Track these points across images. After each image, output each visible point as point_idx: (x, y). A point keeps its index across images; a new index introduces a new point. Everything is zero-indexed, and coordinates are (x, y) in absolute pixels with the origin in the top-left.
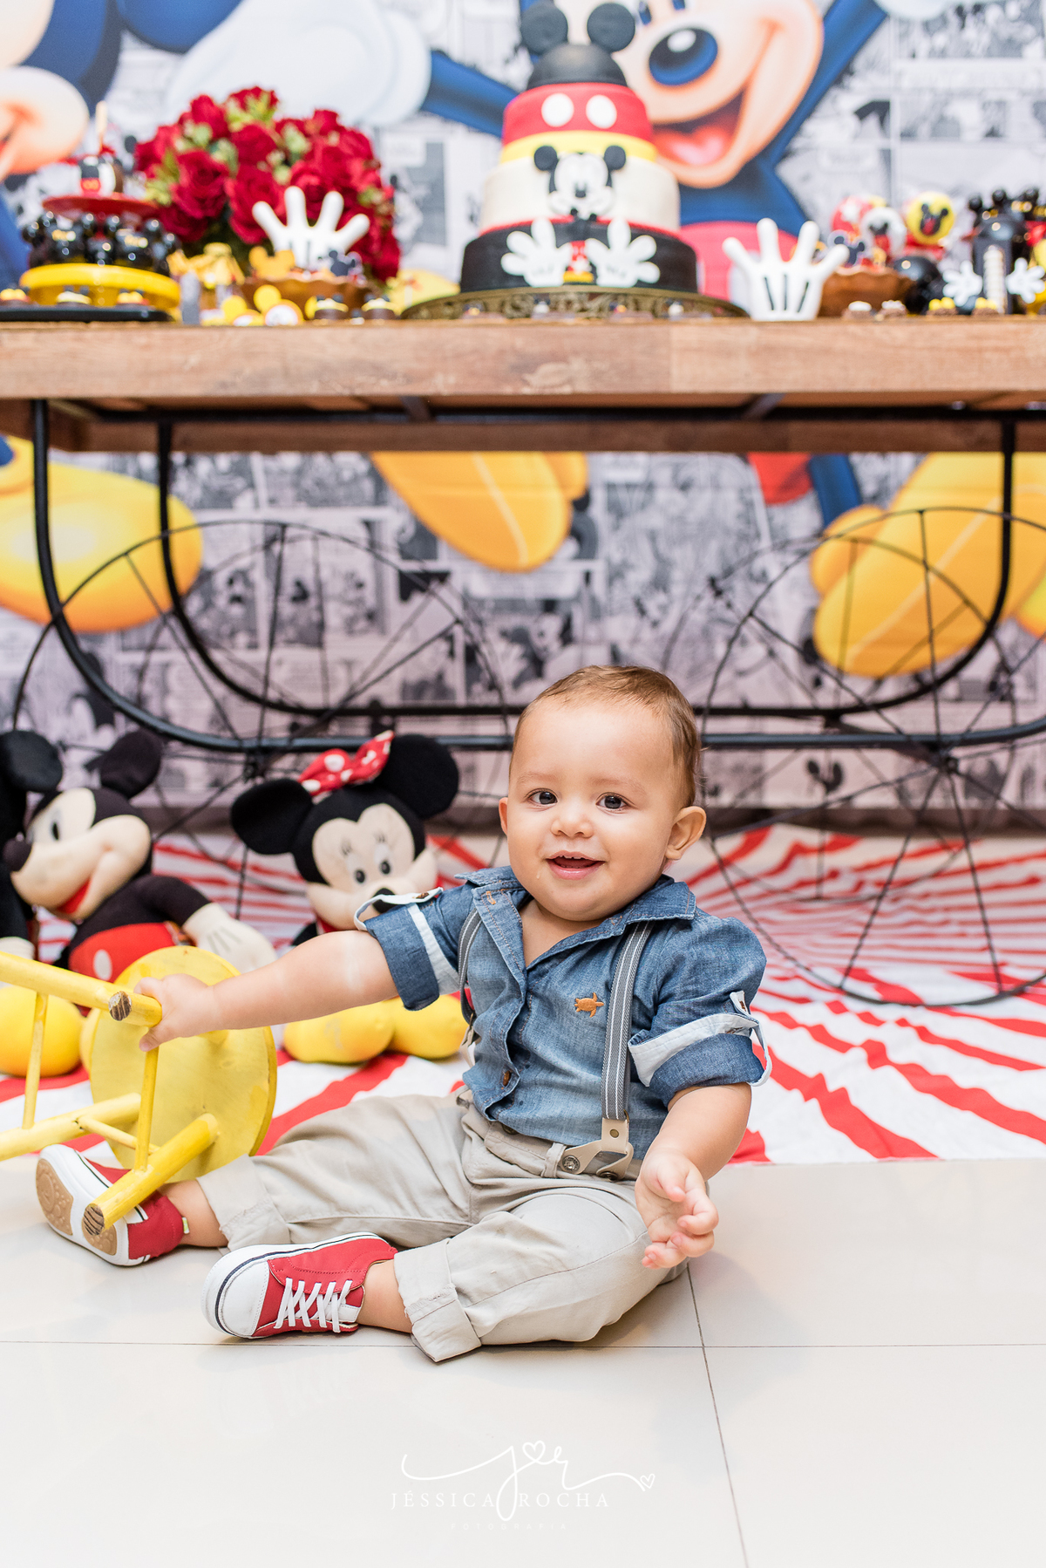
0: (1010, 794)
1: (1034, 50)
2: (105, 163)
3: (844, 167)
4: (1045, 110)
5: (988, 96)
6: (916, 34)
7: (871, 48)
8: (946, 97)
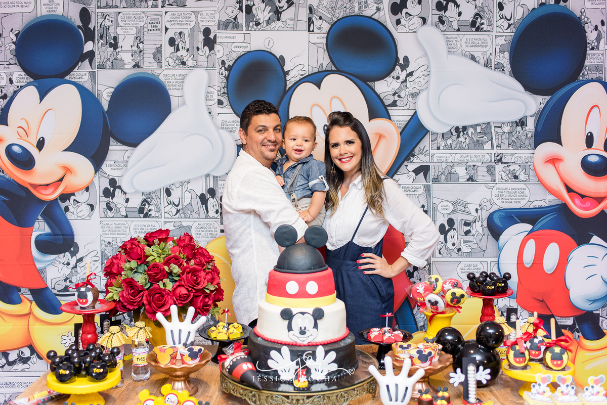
1: (488, 146)
2: (89, 290)
3: (410, 193)
4: (492, 169)
5: (468, 164)
6: (440, 139)
7: (421, 145)
8: (451, 164)
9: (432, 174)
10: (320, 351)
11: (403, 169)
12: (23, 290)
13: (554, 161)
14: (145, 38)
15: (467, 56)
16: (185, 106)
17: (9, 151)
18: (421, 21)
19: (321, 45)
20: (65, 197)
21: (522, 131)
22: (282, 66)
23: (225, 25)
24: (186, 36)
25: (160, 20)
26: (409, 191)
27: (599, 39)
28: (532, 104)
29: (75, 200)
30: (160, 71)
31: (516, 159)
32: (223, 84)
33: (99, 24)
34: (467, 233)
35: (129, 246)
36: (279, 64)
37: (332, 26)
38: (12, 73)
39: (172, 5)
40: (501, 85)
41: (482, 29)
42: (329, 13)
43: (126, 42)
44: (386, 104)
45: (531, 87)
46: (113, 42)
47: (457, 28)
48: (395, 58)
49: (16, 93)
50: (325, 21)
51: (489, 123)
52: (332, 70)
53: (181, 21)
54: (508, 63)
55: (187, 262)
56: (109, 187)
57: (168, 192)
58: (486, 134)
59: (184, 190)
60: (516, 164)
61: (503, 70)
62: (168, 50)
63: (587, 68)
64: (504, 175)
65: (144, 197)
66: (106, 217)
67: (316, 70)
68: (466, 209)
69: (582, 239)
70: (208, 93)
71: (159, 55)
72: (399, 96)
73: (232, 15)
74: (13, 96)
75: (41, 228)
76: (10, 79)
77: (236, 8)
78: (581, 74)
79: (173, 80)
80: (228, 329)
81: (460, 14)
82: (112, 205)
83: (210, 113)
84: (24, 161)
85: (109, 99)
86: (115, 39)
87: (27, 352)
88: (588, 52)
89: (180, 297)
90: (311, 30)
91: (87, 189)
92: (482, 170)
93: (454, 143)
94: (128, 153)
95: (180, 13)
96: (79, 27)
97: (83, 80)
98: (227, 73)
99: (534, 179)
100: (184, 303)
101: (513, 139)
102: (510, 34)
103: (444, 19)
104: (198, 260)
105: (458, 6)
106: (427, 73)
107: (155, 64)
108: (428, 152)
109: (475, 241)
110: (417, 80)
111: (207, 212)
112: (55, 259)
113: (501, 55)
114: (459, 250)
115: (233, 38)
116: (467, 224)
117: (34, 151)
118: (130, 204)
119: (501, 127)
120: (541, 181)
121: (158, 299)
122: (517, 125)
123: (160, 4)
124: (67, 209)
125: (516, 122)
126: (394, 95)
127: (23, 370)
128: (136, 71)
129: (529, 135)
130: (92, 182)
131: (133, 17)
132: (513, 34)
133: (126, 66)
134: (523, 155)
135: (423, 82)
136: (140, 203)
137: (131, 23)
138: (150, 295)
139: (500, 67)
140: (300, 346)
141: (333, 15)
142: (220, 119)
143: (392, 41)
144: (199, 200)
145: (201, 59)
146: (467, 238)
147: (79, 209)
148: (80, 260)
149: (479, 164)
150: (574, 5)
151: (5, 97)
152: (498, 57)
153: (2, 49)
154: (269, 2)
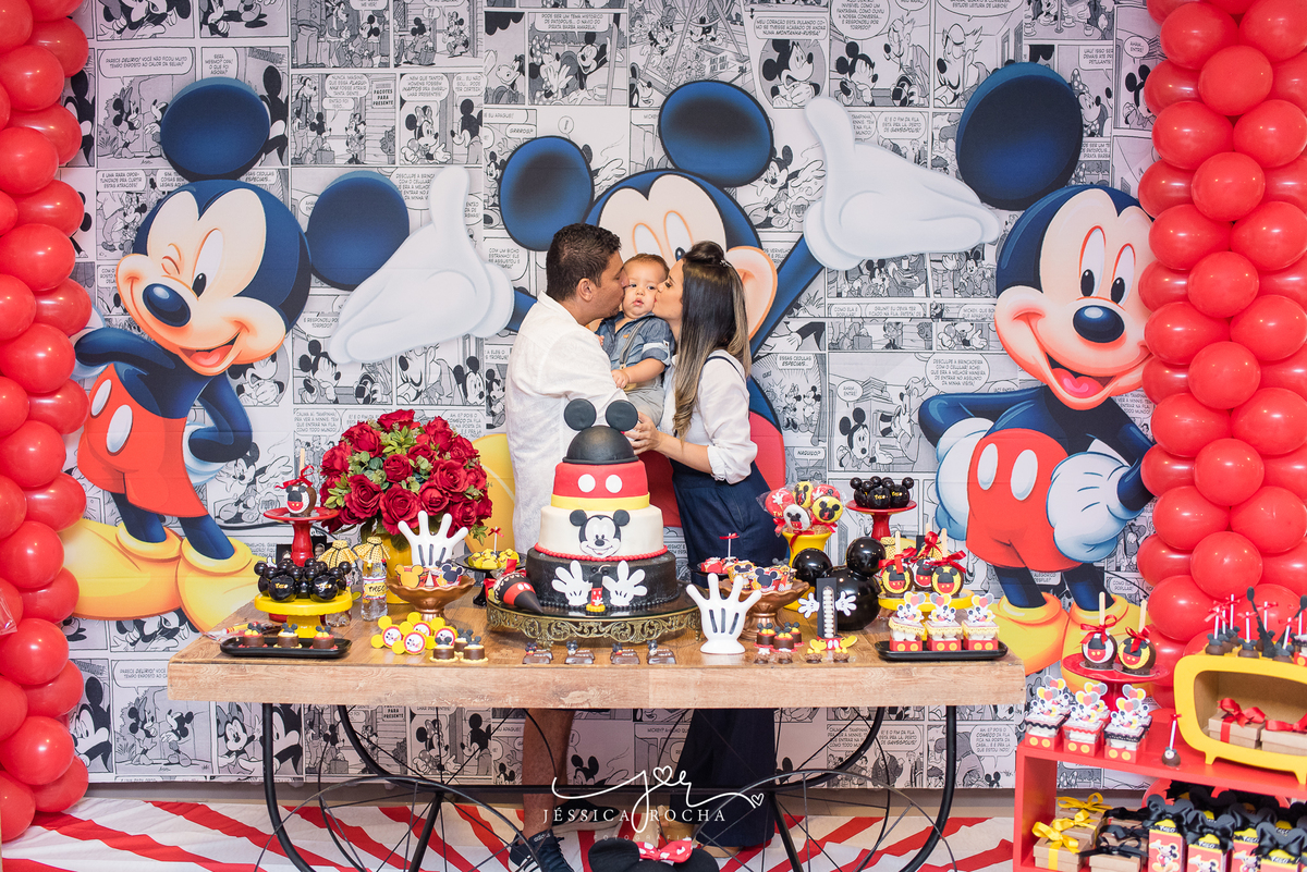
0: (901, 783)
1: (919, 291)
2: (304, 490)
3: (793, 367)
4: (927, 329)
5: (888, 320)
6: (841, 280)
7: (811, 290)
8: (860, 321)
9: (828, 336)
10: (623, 568)
11: (781, 328)
12: (168, 519)
13: (1028, 316)
14: (369, 116)
15: (886, 147)
16: (432, 225)
17: (149, 297)
18: (812, 90)
19: (650, 129)
20: (238, 370)
21: (976, 268)
22: (588, 162)
23: (496, 96)
24: (434, 113)
25: (392, 88)
26: (791, 364)
27: (1102, 118)
28: (993, 224)
29: (253, 375)
30: (393, 170)
31: (966, 313)
32: (493, 191)
33: (295, 94)
34: (886, 432)
35: (357, 432)
36: (583, 160)
37: (668, 98)
38: (154, 171)
39: (411, 63)
40: (942, 193)
41: (911, 102)
42: (663, 77)
43: (337, 123)
44: (755, 224)
45: (991, 197)
46: (317, 123)
47: (871, 101)
48: (768, 149)
49: (160, 202)
50: (657, 89)
51: (922, 255)
52: (667, 169)
53: (425, 88)
54: (954, 157)
55: (440, 456)
56: (309, 355)
57: (403, 363)
58: (916, 273)
59: (429, 360)
60: (966, 321)
61: (945, 169)
62: (404, 135)
63: (1083, 166)
64: (946, 339)
65: (364, 371)
66: (303, 402)
67: (641, 169)
68: (885, 394)
69: (1076, 446)
70: (467, 204)
71: (390, 144)
72: (776, 211)
73: (507, 79)
74: (156, 207)
75: (198, 419)
76: (152, 180)
77: (513, 68)
78: (1074, 176)
79: (412, 184)
80: (498, 557)
81: (875, 78)
82: (313, 384)
83: (471, 236)
84: (173, 312)
85: (309, 213)
86: (320, 117)
87: (173, 620)
88: (1084, 139)
89: (431, 502)
90: (634, 104)
91: (273, 358)
92: (910, 331)
93: (865, 287)
94: (340, 300)
95: (424, 76)
96: (262, 97)
97: (268, 183)
98: (499, 172)
99: (995, 346)
100: (436, 510)
101: (961, 280)
102: (957, 110)
103: (849, 86)
104: (456, 454)
105: (872, 66)
106: (821, 174)
107: (385, 158)
108: (822, 301)
109: (898, 445)
110: (805, 185)
111: (466, 395)
112: (220, 470)
113: (942, 145)
114: (873, 460)
115: (510, 116)
116: (885, 418)
117: (188, 295)
118: (341, 382)
119: (941, 261)
120: (1007, 350)
121: (400, 504)
122: (968, 258)
123: (392, 62)
124: (241, 389)
125: (967, 253)
126: (767, 208)
127: (167, 649)
128: (353, 169)
129: (988, 275)
130: (281, 345)
131: (349, 81)
132: (961, 111)
133: (337, 161)
134: (978, 307)
135: (815, 188)
136: (358, 380)
137: (345, 92)
138: (389, 498)
139: (940, 165)
140: (596, 561)
141: (670, 80)
142: (487, 246)
143: (764, 122)
144: (452, 375)
145: (456, 149)
146: (885, 441)
147: (261, 390)
148: (262, 471)
149: (906, 321)
150: (1062, 64)
151: (142, 209)
152: (937, 148)
153: (139, 131)
154: (567, 59)
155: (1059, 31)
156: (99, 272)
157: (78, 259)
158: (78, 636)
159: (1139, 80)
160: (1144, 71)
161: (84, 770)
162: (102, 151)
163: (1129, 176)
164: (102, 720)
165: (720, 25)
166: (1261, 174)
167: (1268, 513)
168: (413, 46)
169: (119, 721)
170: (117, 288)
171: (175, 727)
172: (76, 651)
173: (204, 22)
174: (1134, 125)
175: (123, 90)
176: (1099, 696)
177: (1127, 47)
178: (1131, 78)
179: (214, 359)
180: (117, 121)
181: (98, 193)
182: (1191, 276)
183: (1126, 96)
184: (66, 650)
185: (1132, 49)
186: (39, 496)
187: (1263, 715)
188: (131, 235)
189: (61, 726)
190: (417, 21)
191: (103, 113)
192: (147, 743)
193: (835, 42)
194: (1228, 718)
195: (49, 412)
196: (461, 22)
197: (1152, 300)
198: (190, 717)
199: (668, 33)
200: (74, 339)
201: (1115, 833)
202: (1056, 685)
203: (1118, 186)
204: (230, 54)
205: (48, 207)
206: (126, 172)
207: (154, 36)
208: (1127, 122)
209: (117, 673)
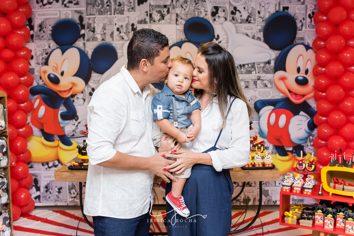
0: (250, 203)
1: (254, 73)
5: (246, 80)
12: (55, 136)
13: (283, 79)
14: (107, 28)
15: (244, 34)
16: (124, 57)
17: (49, 77)
18: (224, 19)
19: (181, 30)
20: (73, 96)
21: (269, 66)
23: (140, 22)
24: (124, 27)
25: (113, 20)
27: (302, 26)
28: (273, 55)
29: (77, 97)
30: (113, 42)
31: (266, 78)
33: (87, 22)
37: (186, 22)
38: (50, 44)
39: (118, 14)
40: (259, 46)
41: (251, 22)
42: (185, 16)
43: (99, 30)
45: (273, 47)
46: (93, 30)
47: (240, 22)
48: (213, 35)
49: (52, 52)
50: (183, 20)
51: (254, 63)
52: (186, 41)
53: (122, 20)
54: (263, 37)
56: (92, 92)
58: (253, 68)
60: (266, 80)
62: (116, 33)
63: (297, 39)
64: (261, 85)
67: (179, 41)
69: (296, 113)
71: (112, 35)
73: (143, 18)
74: (50, 53)
75: (62, 109)
76: (49, 46)
77: (145, 15)
78: (294, 41)
79: (118, 46)
81: (241, 16)
84: (55, 81)
85: (91, 54)
86: (94, 28)
87: (57, 163)
88: (297, 32)
90: (177, 23)
91: (82, 92)
92: (251, 84)
93: (239, 71)
94: (99, 77)
95: (121, 17)
96: (79, 24)
97: (80, 46)
99: (274, 87)
101: (265, 69)
102: (263, 24)
103: (234, 18)
105: (240, 12)
106: (227, 42)
107: (111, 39)
112: (69, 123)
113: (259, 33)
117: (59, 76)
119: (259, 64)
120: (277, 88)
122: (267, 64)
123: (113, 13)
124: (74, 101)
125: (266, 62)
128: (103, 42)
129: (272, 68)
130: (84, 90)
131: (101, 19)
132: (264, 24)
133: (99, 40)
134: (269, 77)
137: (101, 22)
139: (259, 39)
141: (187, 17)
143: (212, 28)
147: (79, 101)
148: (79, 123)
149: (250, 81)
150: (291, 11)
151: (47, 54)
152: (258, 34)
153: (46, 33)
154: (159, 12)
155: (290, 3)
156: (36, 71)
157: (30, 67)
158: (31, 167)
159: (312, 15)
160: (313, 13)
161: (34, 203)
162: (36, 38)
163: (309, 41)
164: (38, 189)
165: (200, 2)
166: (344, 40)
167: (347, 130)
168: (118, 9)
169: (42, 189)
170: (41, 75)
171: (57, 190)
172: (31, 171)
173: (63, 4)
174: (311, 28)
175: (41, 22)
176: (301, 178)
177: (309, 7)
178: (309, 15)
179: (66, 93)
180: (40, 30)
181: (35, 50)
182: (326, 68)
183: (308, 20)
184: (28, 171)
185: (310, 7)
186: (21, 130)
187: (344, 182)
188: (44, 61)
189: (27, 190)
190: (119, 3)
191: (36, 28)
192: (50, 195)
193: (231, 7)
194: (335, 183)
195: (23, 108)
196: (131, 3)
197: (316, 74)
198: (61, 188)
199: (186, 5)
200: (29, 88)
201: (306, 214)
202: (290, 175)
203: (306, 44)
204: (70, 12)
205: (22, 53)
206: (42, 44)
207: (49, 8)
208: (309, 27)
209: (42, 177)
